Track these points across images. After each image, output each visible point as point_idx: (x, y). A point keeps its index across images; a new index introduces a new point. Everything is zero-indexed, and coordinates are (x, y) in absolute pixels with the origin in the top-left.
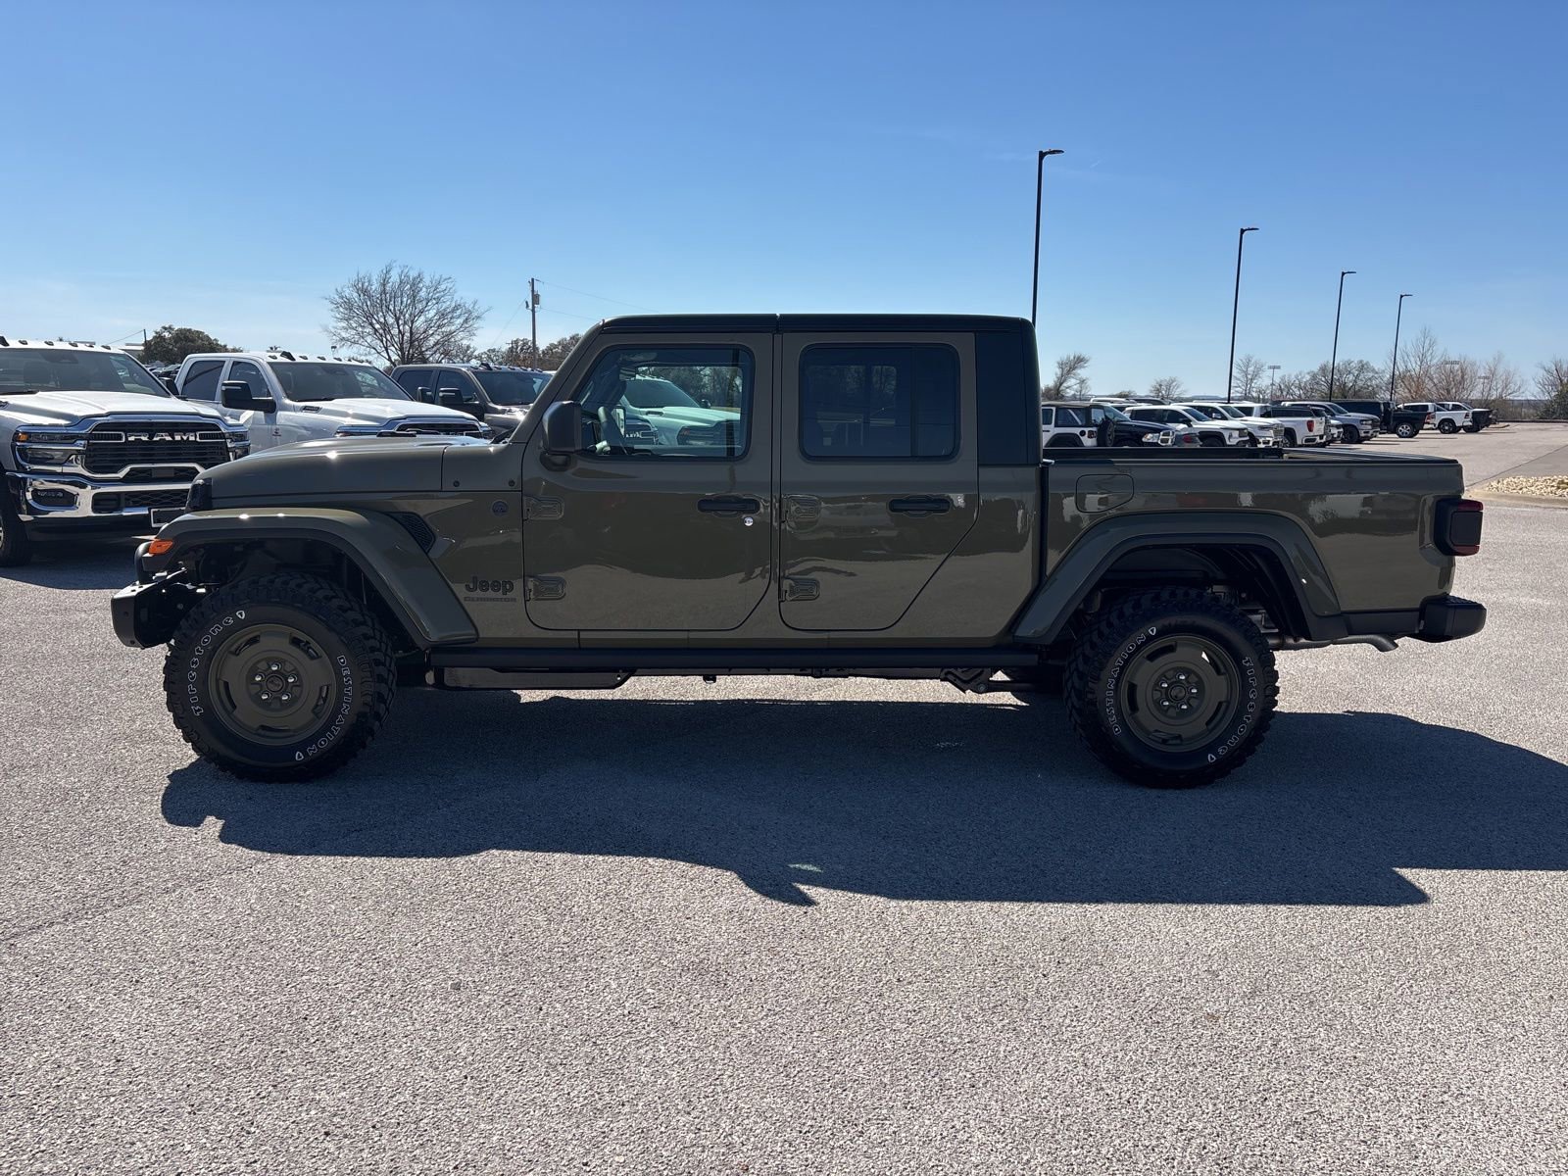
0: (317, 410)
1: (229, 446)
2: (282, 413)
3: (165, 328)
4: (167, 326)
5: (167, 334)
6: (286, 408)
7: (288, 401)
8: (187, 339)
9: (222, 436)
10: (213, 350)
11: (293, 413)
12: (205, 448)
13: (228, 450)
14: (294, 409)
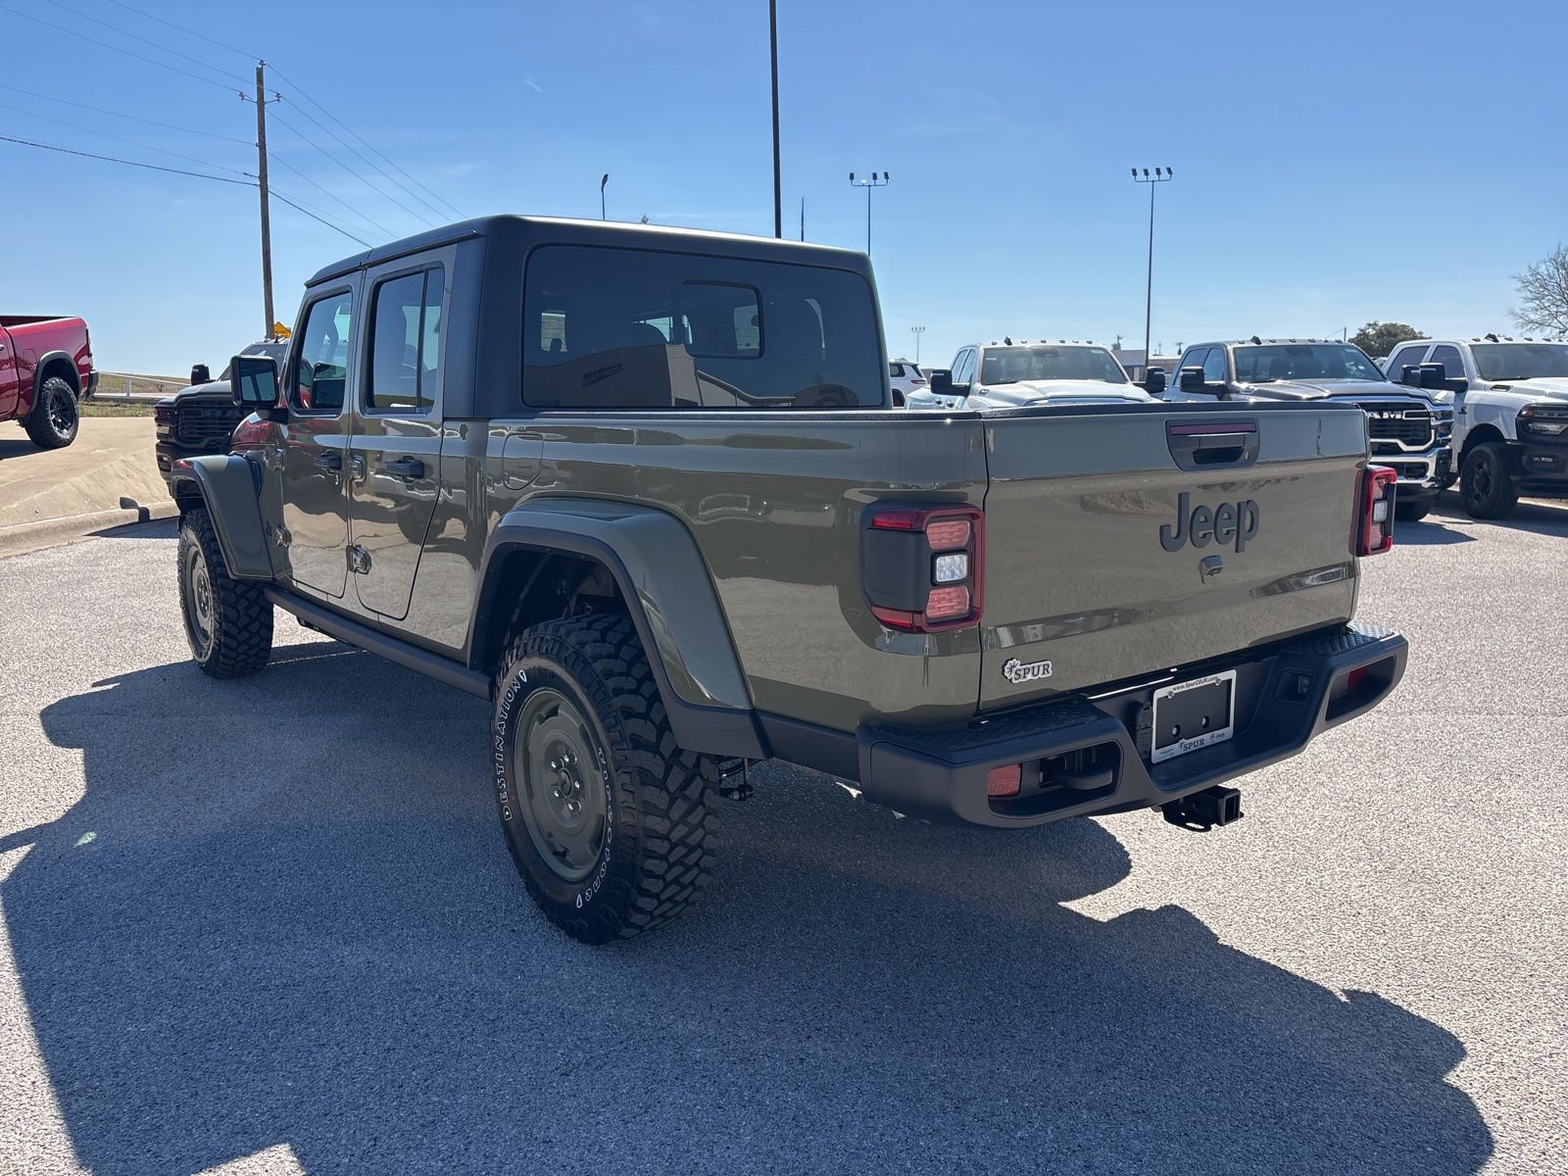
0: (1507, 388)
1: (1432, 424)
2: (1473, 392)
3: (1370, 325)
4: (1372, 323)
5: (1371, 331)
6: (1477, 388)
7: (1480, 381)
8: (1389, 334)
9: (1428, 414)
10: (1415, 338)
11: (1483, 392)
12: (1409, 426)
13: (1430, 427)
14: (1485, 388)
